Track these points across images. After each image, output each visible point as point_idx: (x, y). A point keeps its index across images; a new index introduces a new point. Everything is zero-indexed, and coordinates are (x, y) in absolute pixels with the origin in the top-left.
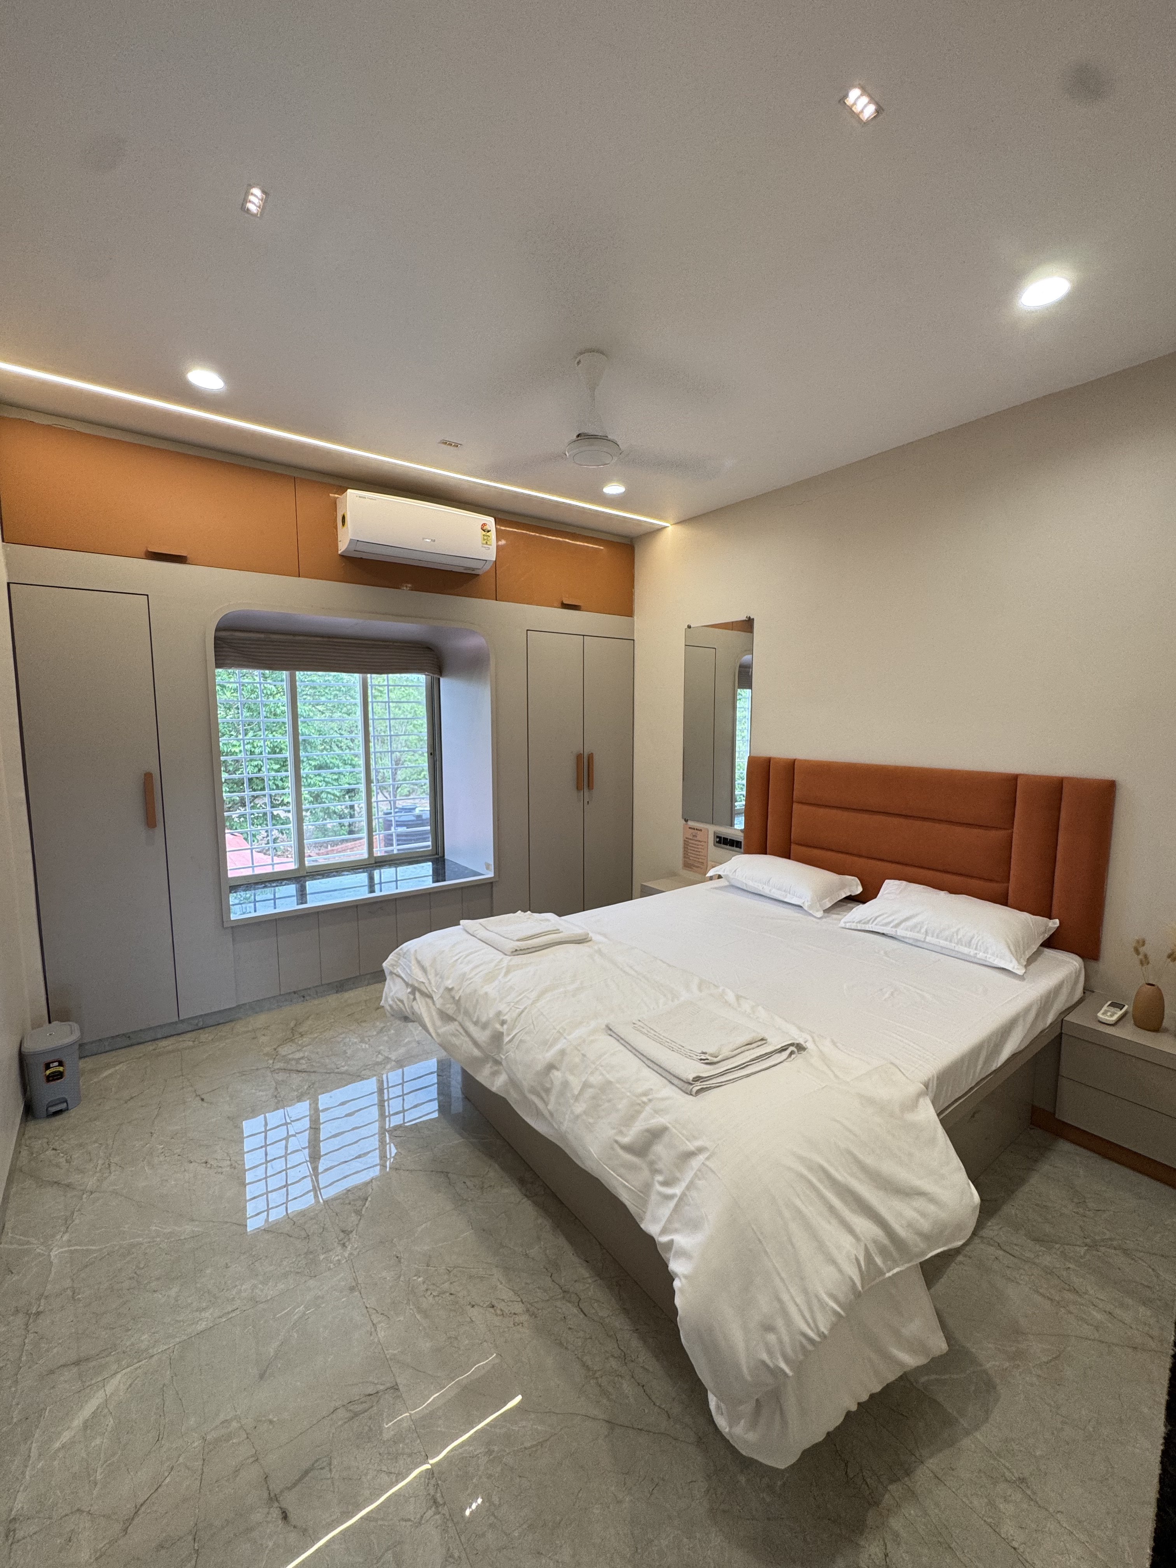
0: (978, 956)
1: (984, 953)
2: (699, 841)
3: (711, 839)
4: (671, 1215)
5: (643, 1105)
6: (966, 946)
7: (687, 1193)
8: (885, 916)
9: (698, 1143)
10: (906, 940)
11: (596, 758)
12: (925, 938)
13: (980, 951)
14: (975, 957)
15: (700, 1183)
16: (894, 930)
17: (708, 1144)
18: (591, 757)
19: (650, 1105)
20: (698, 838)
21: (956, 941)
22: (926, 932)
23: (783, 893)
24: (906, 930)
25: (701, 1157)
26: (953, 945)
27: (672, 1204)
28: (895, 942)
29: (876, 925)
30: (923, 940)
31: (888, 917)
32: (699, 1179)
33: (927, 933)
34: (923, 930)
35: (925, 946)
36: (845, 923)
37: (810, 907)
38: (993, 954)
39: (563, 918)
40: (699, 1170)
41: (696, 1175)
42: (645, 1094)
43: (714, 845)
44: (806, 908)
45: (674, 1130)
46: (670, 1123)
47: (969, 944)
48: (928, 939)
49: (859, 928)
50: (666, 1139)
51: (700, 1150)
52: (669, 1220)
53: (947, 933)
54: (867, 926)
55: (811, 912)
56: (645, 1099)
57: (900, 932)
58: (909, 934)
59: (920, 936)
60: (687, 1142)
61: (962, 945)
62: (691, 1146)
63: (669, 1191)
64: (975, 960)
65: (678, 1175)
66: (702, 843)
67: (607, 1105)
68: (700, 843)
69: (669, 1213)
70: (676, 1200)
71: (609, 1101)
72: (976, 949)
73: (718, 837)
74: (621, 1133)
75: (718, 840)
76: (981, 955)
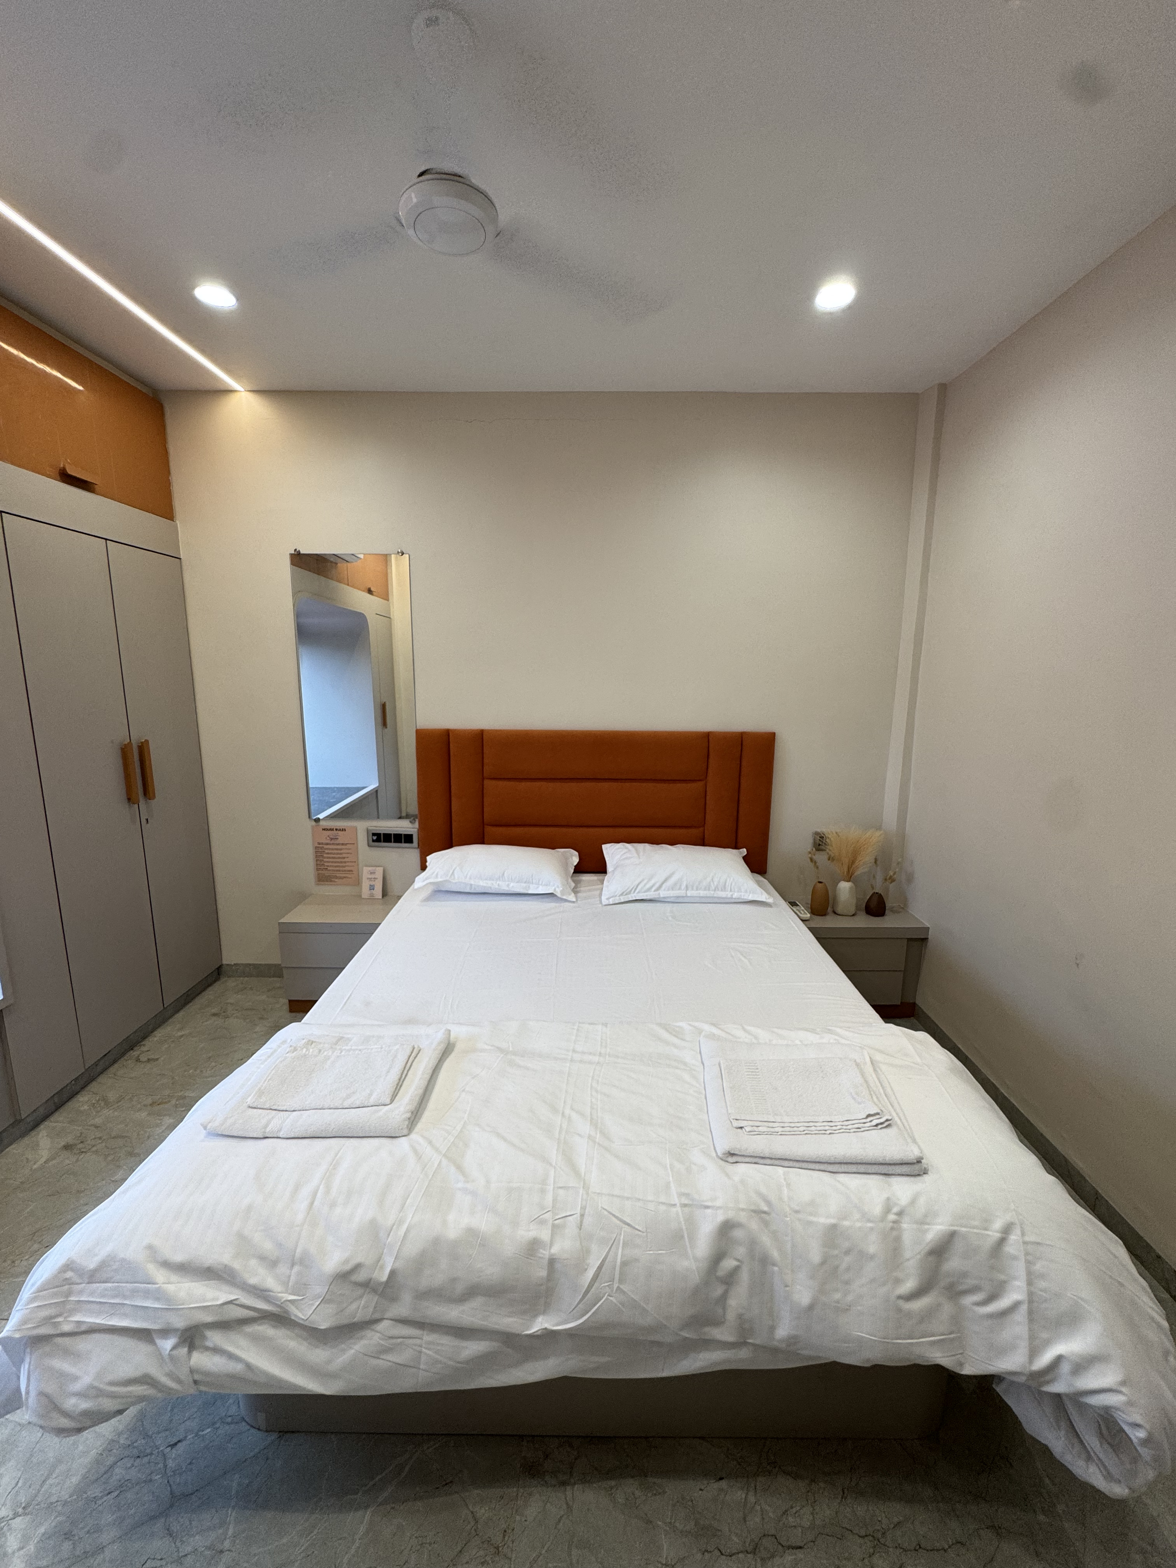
0: (734, 897)
1: (738, 892)
2: (343, 844)
3: (362, 839)
4: (1030, 1330)
5: (895, 1225)
6: (722, 890)
7: (1032, 1289)
8: (645, 881)
9: (998, 1225)
10: (669, 900)
11: (152, 746)
12: (686, 894)
13: (734, 891)
14: (732, 898)
15: (1038, 1267)
16: (657, 893)
17: (1008, 1217)
18: (143, 749)
19: (906, 1219)
20: (340, 841)
21: (713, 888)
22: (687, 886)
23: (524, 885)
24: (668, 890)
25: (1014, 1237)
26: (712, 892)
27: (1021, 1315)
28: (658, 904)
29: (639, 892)
30: (684, 895)
31: (648, 882)
32: (1035, 1264)
33: (687, 888)
34: (683, 887)
35: (686, 900)
36: (608, 899)
37: (562, 892)
38: (746, 891)
39: (303, 1021)
40: (1027, 1254)
41: (1028, 1263)
42: (887, 1210)
43: (369, 846)
44: (559, 895)
45: (964, 1229)
46: (952, 1225)
47: (724, 889)
48: (689, 893)
49: (622, 901)
50: (959, 1246)
51: (1007, 1230)
52: (1032, 1337)
53: (704, 883)
54: (629, 896)
55: (564, 897)
56: (892, 1217)
57: (663, 894)
58: (672, 893)
59: (682, 893)
60: (986, 1232)
61: (718, 890)
62: (994, 1234)
63: (1003, 1303)
64: (733, 901)
65: (1002, 1277)
66: (348, 846)
67: (847, 1259)
68: (343, 847)
69: (1027, 1329)
70: (1024, 1308)
71: (848, 1252)
72: (731, 891)
73: (374, 834)
74: (898, 1281)
75: (375, 838)
76: (736, 895)
